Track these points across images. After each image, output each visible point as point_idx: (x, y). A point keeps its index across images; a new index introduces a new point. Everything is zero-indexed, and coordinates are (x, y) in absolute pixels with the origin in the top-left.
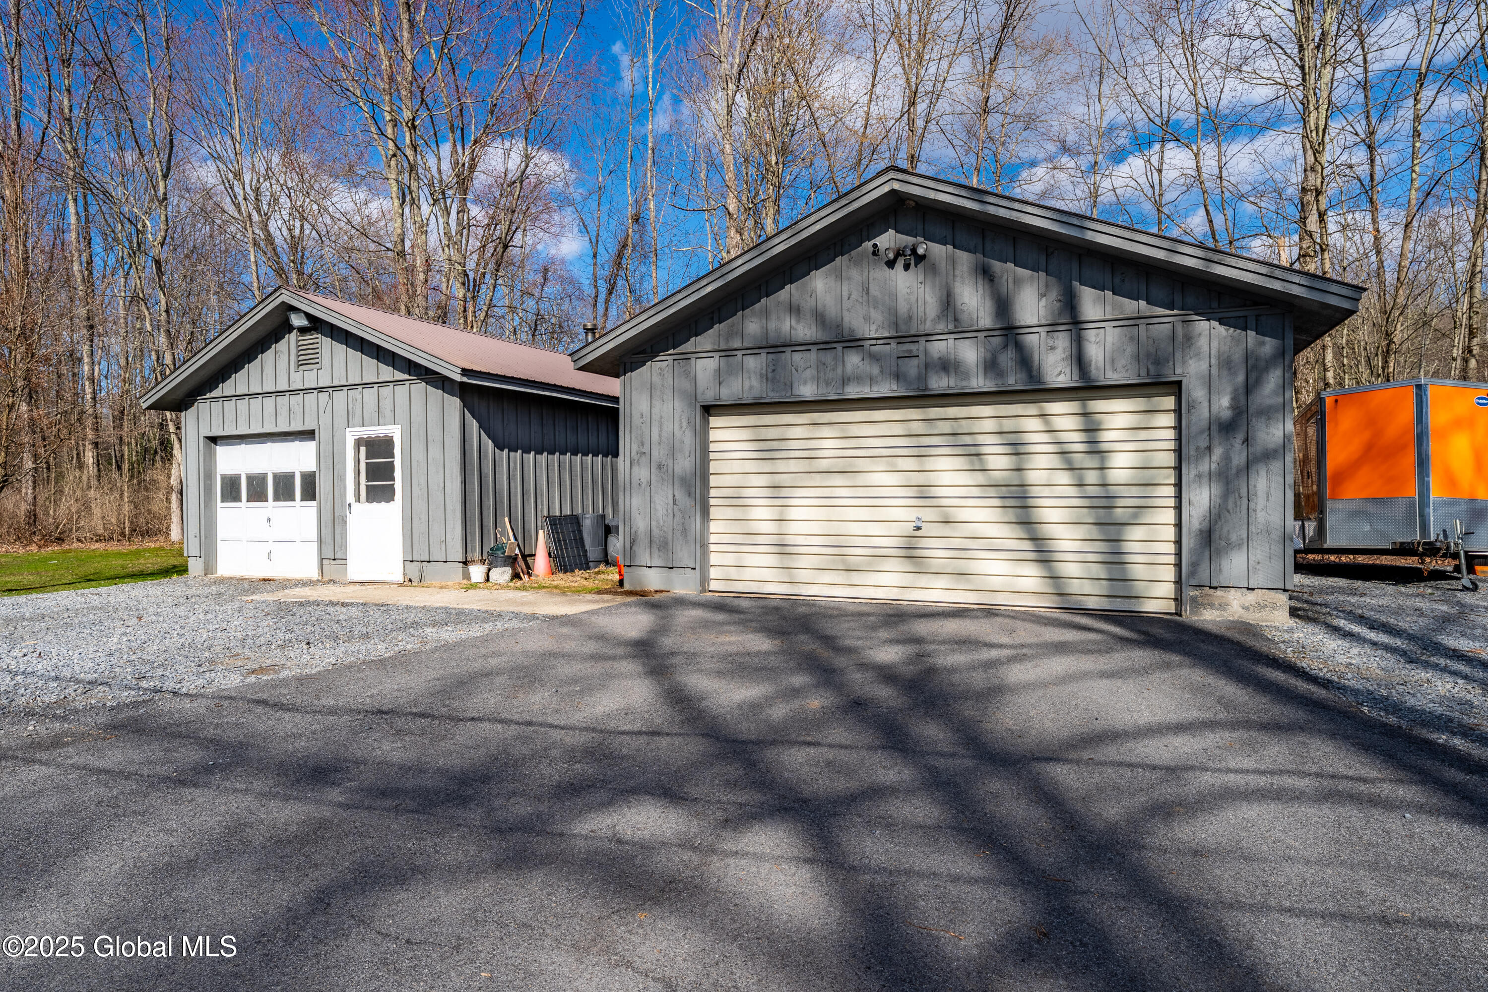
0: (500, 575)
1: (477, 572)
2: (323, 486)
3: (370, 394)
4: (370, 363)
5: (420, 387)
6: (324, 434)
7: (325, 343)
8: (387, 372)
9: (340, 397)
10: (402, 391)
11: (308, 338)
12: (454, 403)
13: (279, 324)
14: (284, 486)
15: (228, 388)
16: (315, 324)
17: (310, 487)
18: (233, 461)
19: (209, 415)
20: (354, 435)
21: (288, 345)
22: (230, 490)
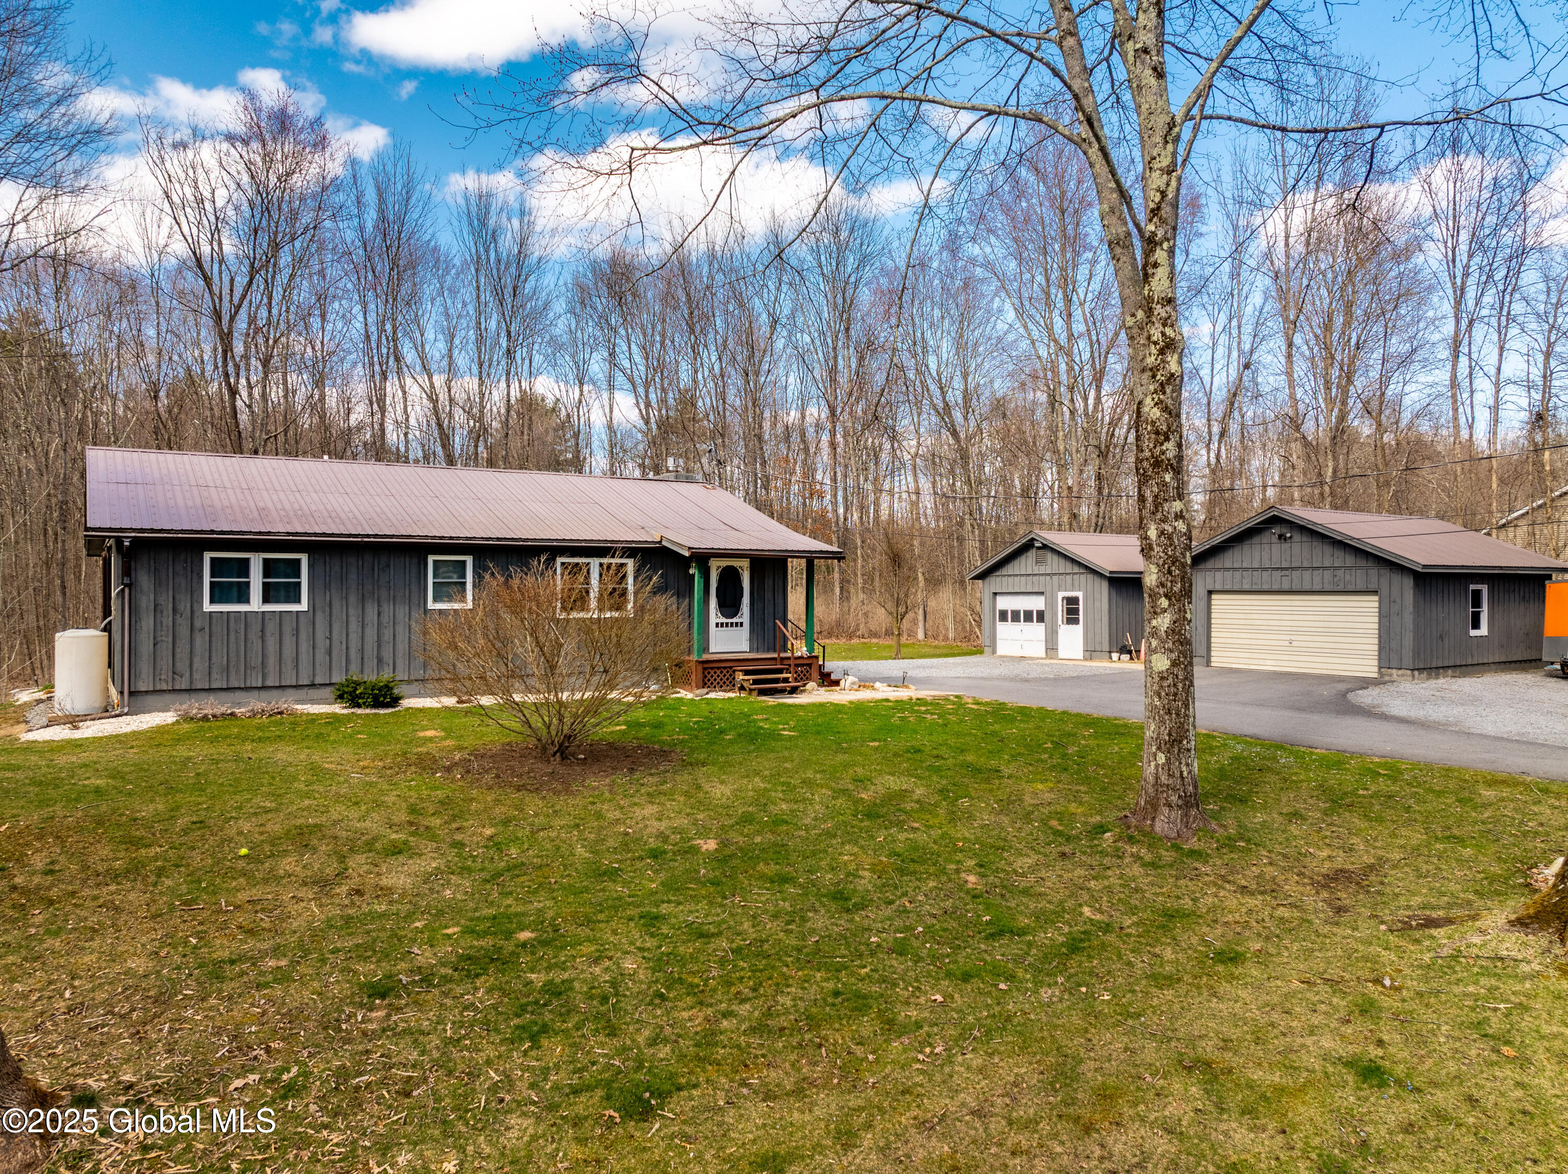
0: (1125, 657)
1: (1115, 656)
2: (1047, 617)
3: (1069, 578)
4: (1069, 565)
5: (1090, 577)
6: (1048, 594)
7: (1049, 555)
8: (1076, 569)
9: (1055, 578)
10: (1083, 577)
11: (1041, 552)
12: (1105, 585)
13: (1028, 546)
14: (1028, 616)
15: (1004, 571)
16: (1045, 547)
17: (1041, 617)
18: (1004, 603)
19: (994, 583)
20: (1061, 595)
21: (1032, 554)
22: (1003, 616)
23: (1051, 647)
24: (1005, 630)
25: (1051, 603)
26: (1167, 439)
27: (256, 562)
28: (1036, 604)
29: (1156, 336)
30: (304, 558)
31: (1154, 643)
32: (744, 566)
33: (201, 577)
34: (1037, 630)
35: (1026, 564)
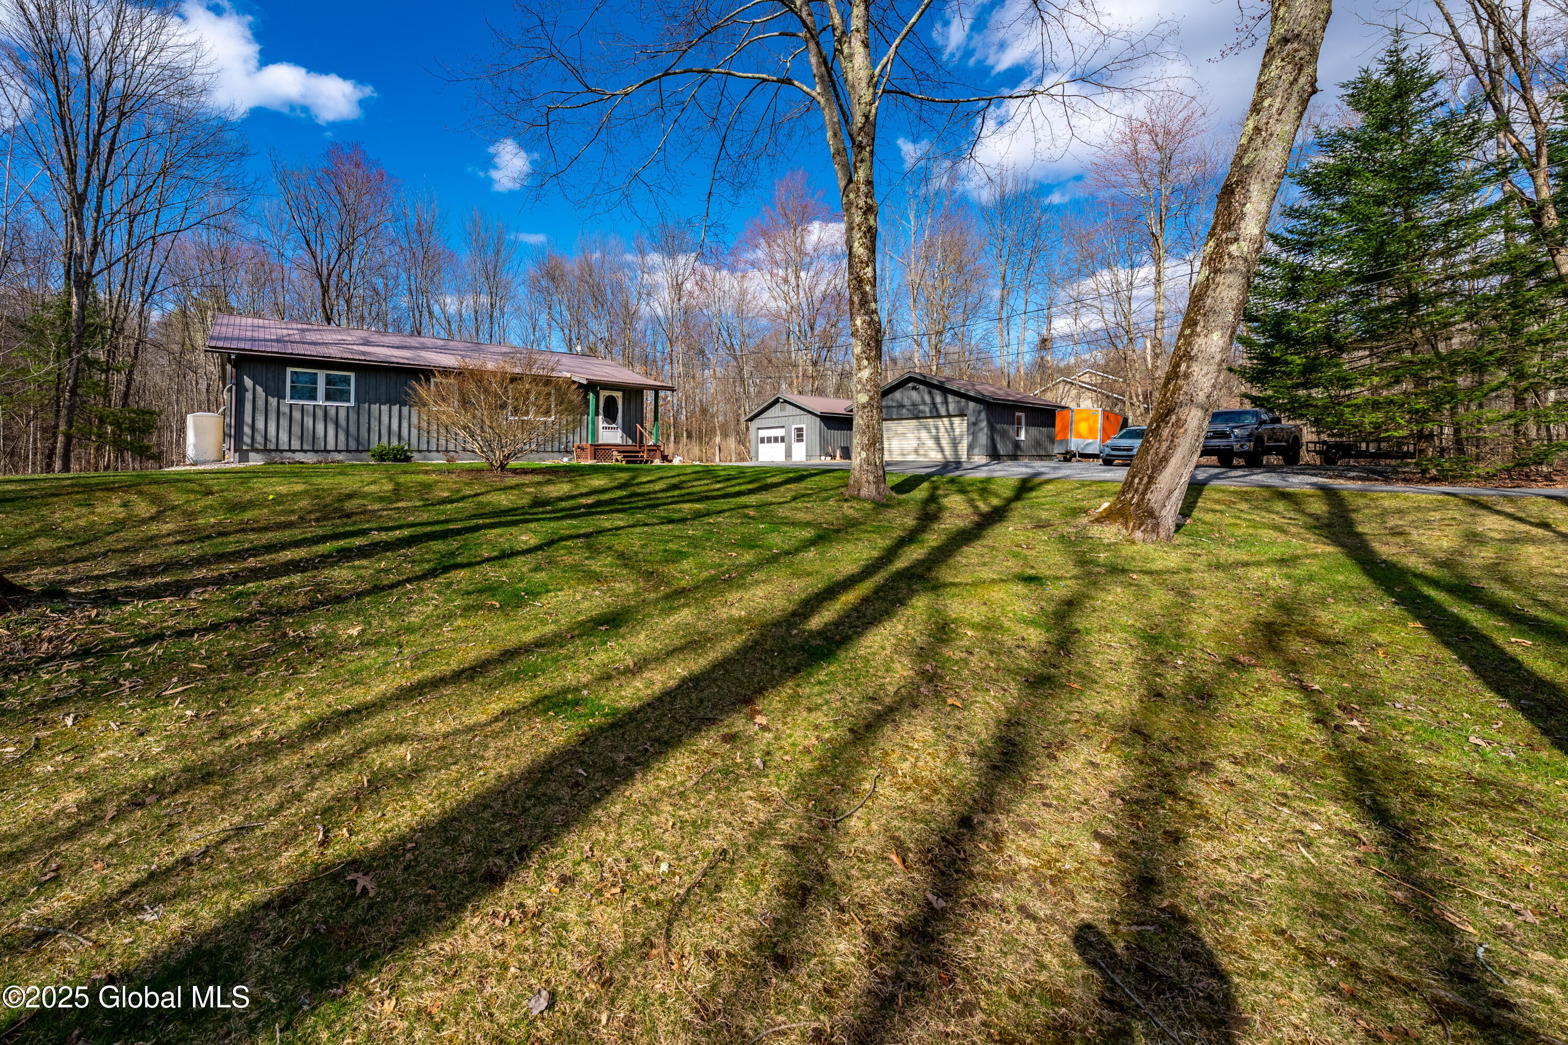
0: (828, 458)
1: (823, 458)
2: (786, 439)
3: (798, 417)
4: (798, 410)
5: (810, 416)
6: (786, 427)
7: (787, 406)
8: (802, 412)
9: (791, 418)
10: (806, 417)
11: (783, 405)
12: (818, 420)
13: (776, 401)
14: (776, 440)
15: (762, 416)
16: (785, 401)
17: (783, 440)
18: (763, 433)
19: (757, 423)
20: (794, 427)
21: (778, 406)
22: (762, 441)
23: (788, 454)
24: (762, 447)
25: (788, 432)
26: (867, 266)
27: (321, 375)
28: (780, 433)
29: (861, 203)
30: (352, 375)
31: (859, 387)
32: (618, 395)
33: (285, 382)
34: (781, 446)
35: (775, 411)
